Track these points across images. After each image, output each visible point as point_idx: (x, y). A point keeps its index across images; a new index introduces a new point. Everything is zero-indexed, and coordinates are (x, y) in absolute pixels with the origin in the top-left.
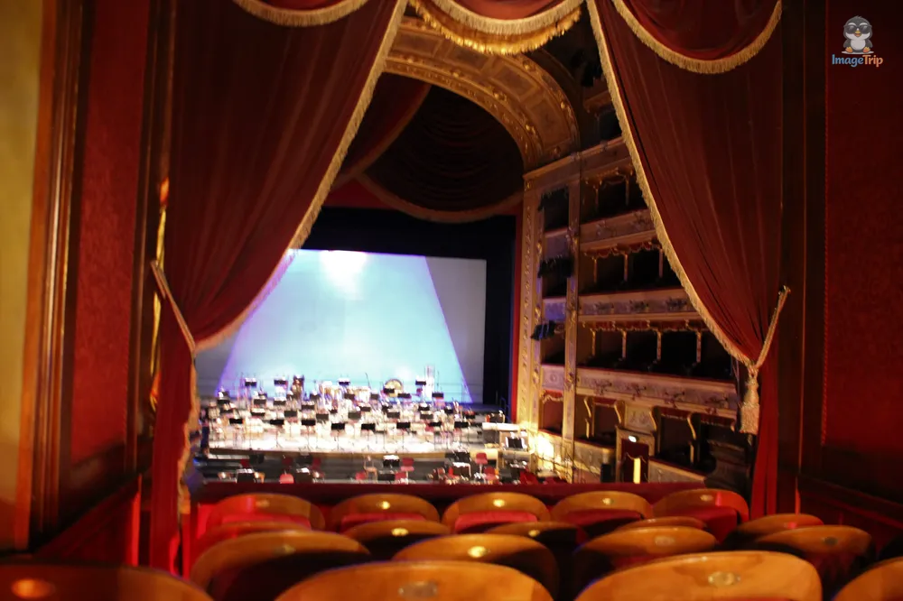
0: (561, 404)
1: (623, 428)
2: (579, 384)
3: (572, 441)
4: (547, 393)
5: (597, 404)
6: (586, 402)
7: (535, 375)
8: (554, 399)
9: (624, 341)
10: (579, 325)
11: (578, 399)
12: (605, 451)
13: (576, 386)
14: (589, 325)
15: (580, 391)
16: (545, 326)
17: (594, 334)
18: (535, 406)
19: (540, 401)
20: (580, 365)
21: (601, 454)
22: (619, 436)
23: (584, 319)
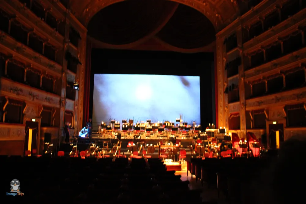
0: (239, 117)
1: (268, 120)
2: (247, 106)
3: (245, 130)
4: (231, 115)
5: (255, 114)
6: (250, 114)
7: (226, 109)
8: (235, 116)
9: (266, 85)
10: (245, 83)
11: (247, 113)
12: (262, 130)
13: (245, 108)
14: (249, 82)
15: (247, 109)
16: (230, 87)
17: (251, 86)
18: (226, 121)
19: (229, 118)
20: (247, 98)
21: (260, 132)
22: (267, 124)
23: (247, 80)
